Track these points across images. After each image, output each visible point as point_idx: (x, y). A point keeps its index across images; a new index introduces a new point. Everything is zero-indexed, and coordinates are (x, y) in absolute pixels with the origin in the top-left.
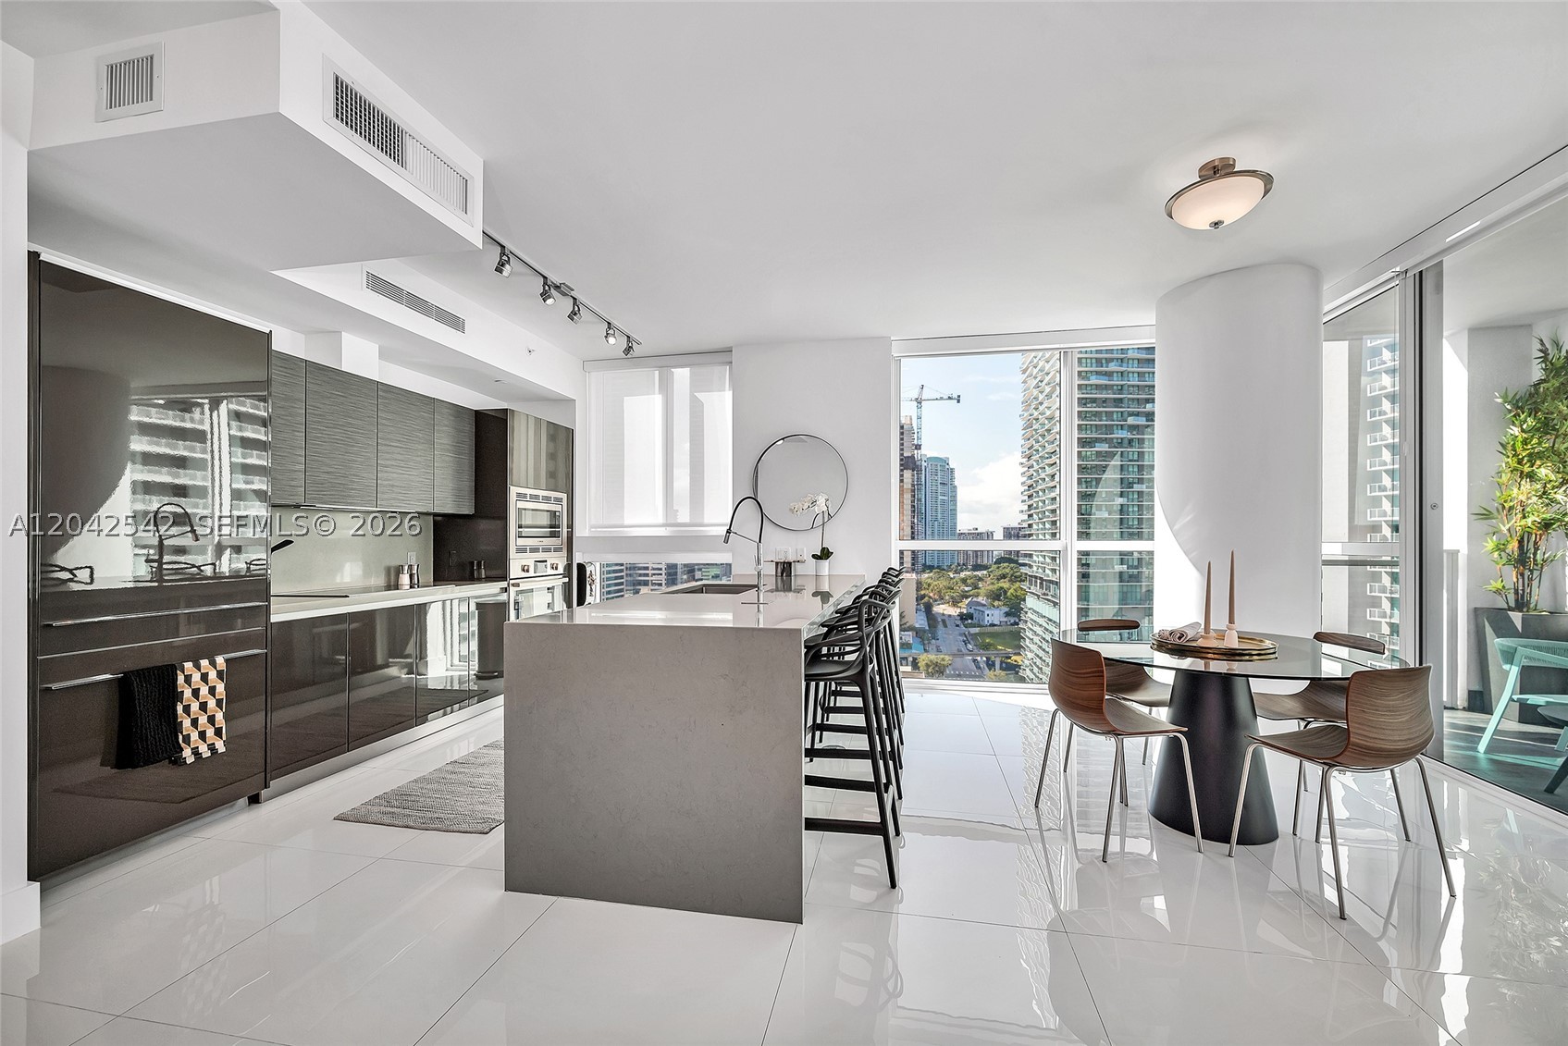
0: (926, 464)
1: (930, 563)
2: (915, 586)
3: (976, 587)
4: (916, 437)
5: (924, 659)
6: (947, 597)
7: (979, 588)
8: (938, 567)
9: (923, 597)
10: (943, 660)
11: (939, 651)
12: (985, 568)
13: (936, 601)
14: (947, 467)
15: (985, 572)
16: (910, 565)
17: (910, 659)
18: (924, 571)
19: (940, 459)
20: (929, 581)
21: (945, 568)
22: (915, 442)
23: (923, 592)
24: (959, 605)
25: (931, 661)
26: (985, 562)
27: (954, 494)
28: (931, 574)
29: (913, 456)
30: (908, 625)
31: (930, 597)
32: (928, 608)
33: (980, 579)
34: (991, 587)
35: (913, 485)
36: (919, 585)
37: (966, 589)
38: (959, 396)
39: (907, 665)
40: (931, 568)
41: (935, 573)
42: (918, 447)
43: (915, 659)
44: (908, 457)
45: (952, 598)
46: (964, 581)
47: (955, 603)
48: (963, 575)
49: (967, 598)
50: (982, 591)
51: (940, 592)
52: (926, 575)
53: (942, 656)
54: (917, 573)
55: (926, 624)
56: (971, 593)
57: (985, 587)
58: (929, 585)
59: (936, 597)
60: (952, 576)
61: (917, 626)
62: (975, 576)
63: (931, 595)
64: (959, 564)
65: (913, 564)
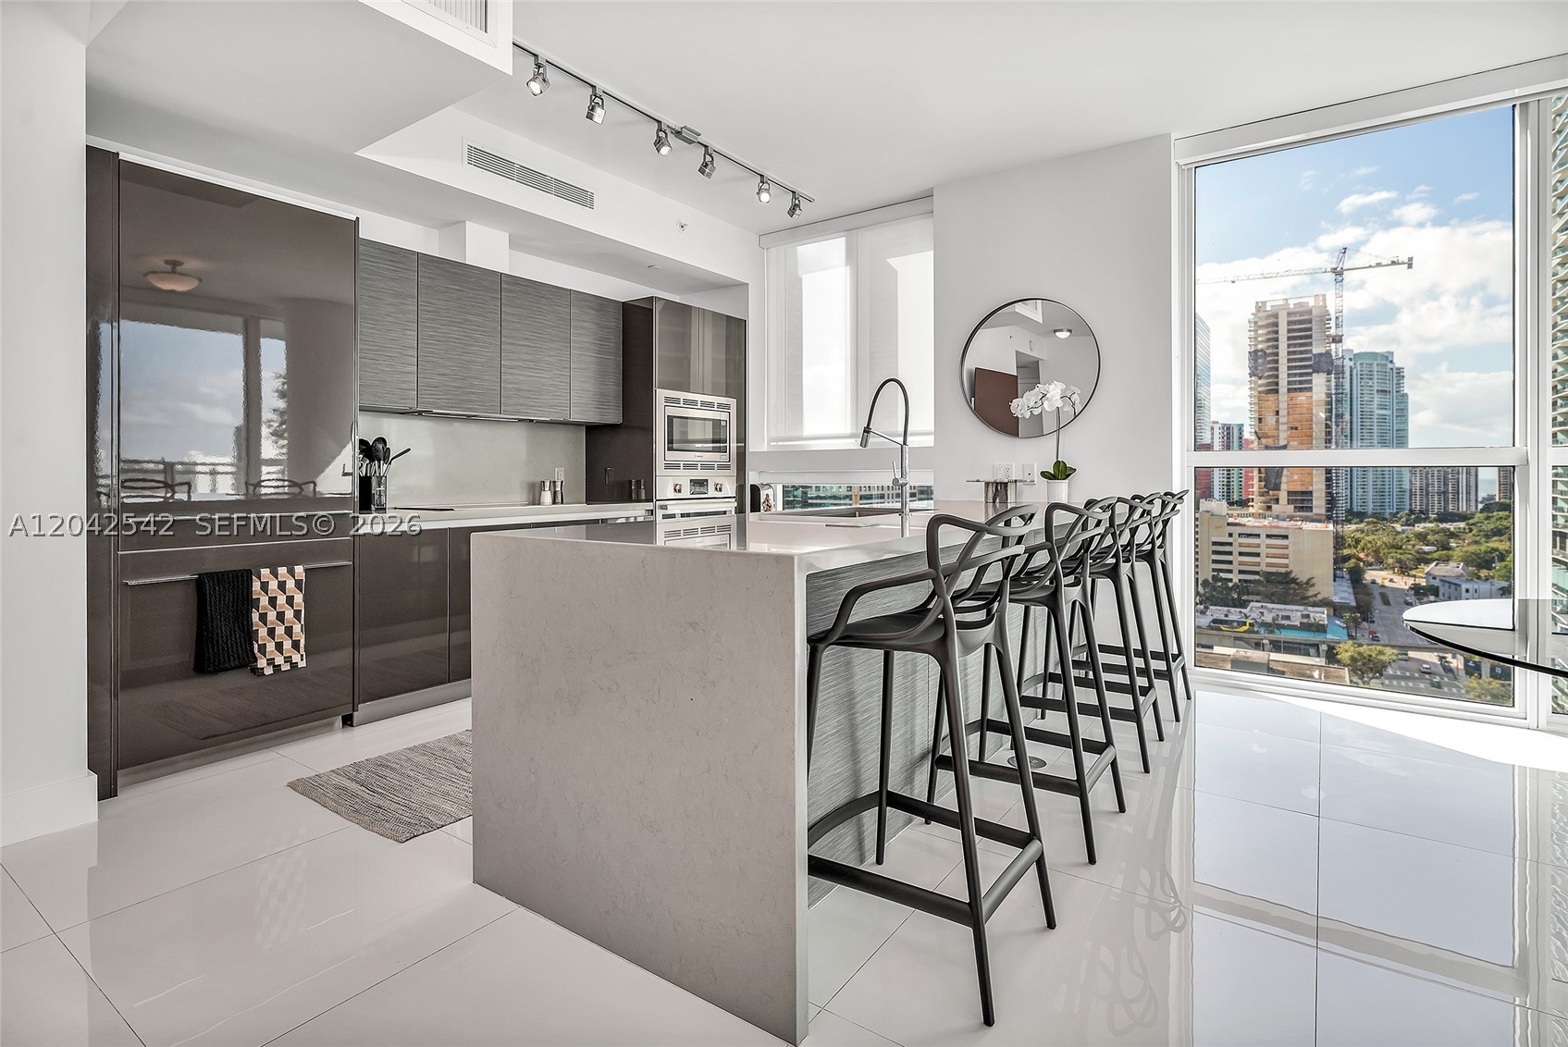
0: (1352, 364)
1: (1360, 509)
2: (1331, 543)
3: (1446, 547)
4: (1333, 324)
5: (1346, 650)
6: (1390, 561)
7: (1449, 549)
8: (1374, 515)
9: (1347, 558)
10: (1381, 653)
11: (1375, 639)
12: (1463, 518)
13: (1371, 565)
14: (1390, 366)
15: (1462, 525)
16: (1323, 511)
17: (1324, 647)
18: (1349, 522)
19: (1374, 355)
20: (1358, 535)
21: (1387, 516)
22: (1333, 332)
23: (1346, 552)
24: (1413, 572)
25: (1359, 653)
26: (1463, 508)
27: (1402, 406)
28: (1362, 525)
29: (1328, 354)
30: (1320, 597)
31: (1360, 559)
32: (1356, 577)
33: (1453, 535)
34: (1473, 548)
35: (1329, 395)
36: (1339, 541)
37: (1427, 549)
38: (1410, 259)
39: (1318, 656)
40: (1361, 516)
41: (1368, 523)
42: (1337, 340)
43: (1331, 648)
44: (1321, 354)
45: (1399, 561)
46: (1422, 537)
47: (1404, 569)
48: (1419, 528)
49: (1427, 562)
50: (1457, 553)
51: (1377, 552)
52: (1353, 527)
53: (1379, 648)
54: (1336, 523)
55: (1352, 597)
56: (1435, 555)
57: (1459, 548)
58: (1358, 541)
59: (1371, 559)
60: (1398, 527)
61: (1336, 599)
62: (1443, 530)
63: (1362, 555)
64: (1412, 512)
65: (1329, 510)
